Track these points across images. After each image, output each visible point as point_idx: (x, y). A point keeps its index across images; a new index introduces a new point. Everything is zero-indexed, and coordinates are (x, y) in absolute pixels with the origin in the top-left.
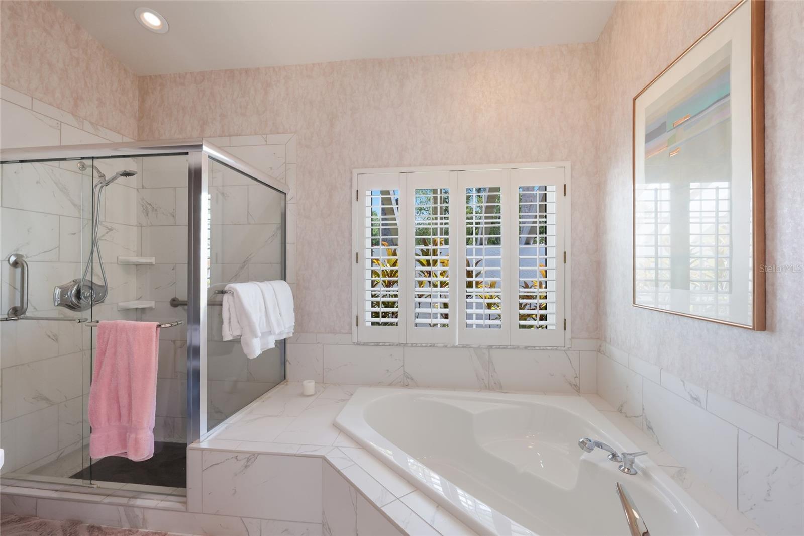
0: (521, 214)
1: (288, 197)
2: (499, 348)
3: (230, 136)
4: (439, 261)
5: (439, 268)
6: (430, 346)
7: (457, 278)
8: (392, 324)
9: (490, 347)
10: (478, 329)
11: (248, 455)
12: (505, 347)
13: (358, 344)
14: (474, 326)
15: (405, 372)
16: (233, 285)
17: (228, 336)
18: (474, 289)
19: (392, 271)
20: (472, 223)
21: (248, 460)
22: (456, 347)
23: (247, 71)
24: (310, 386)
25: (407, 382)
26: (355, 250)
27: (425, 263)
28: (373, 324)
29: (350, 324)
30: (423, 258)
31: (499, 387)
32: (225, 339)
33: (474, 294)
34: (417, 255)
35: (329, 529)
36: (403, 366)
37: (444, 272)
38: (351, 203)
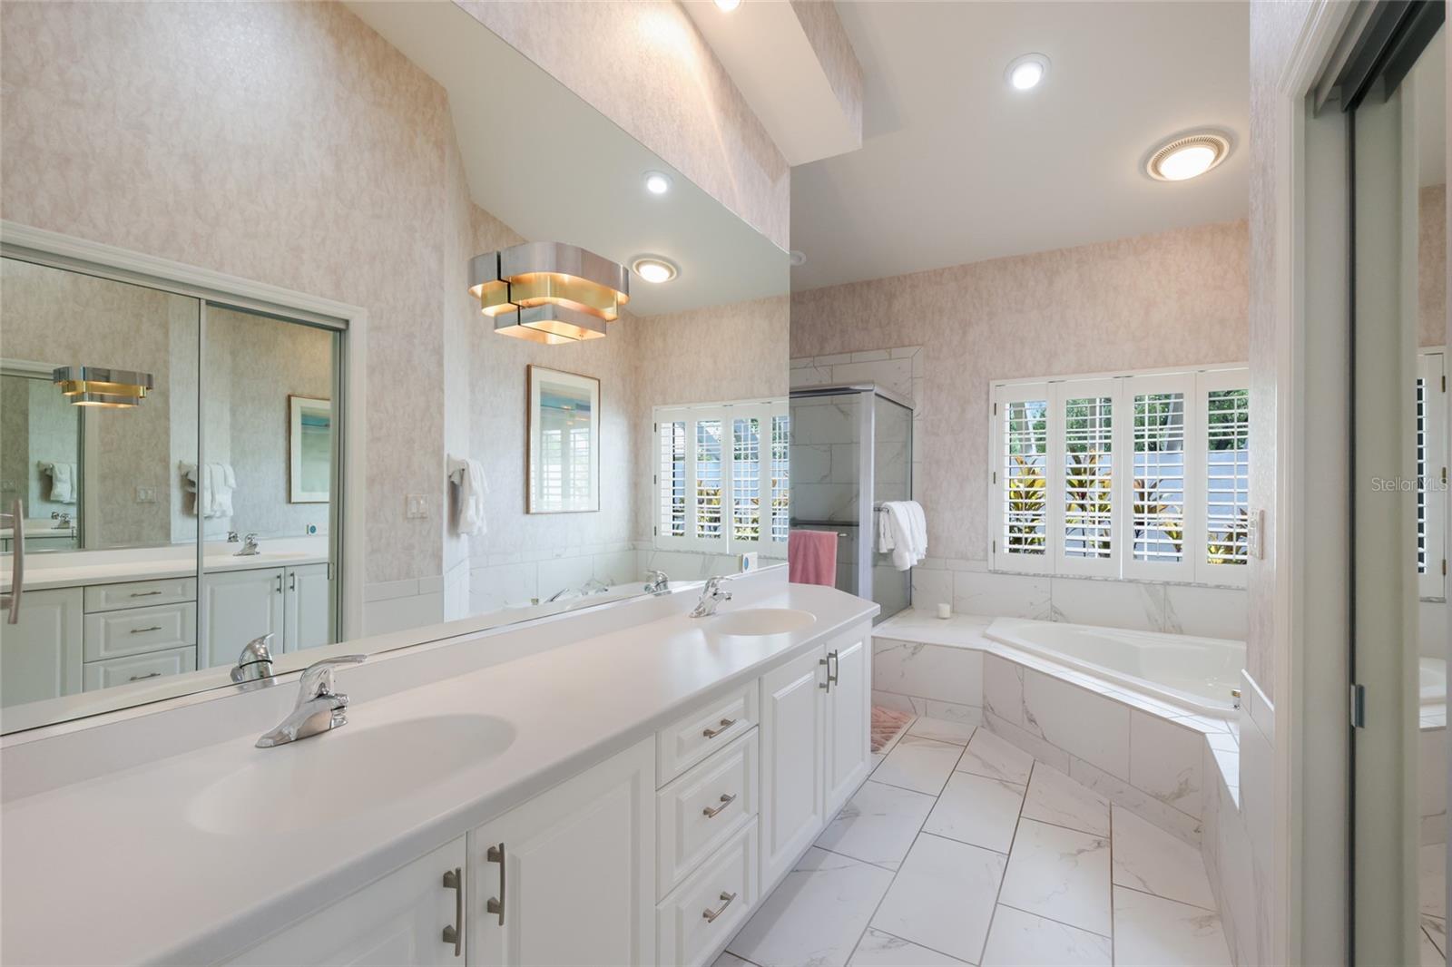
0: (1211, 425)
1: (915, 414)
2: (1179, 584)
3: (851, 352)
4: (1097, 482)
5: (1097, 489)
6: (1086, 579)
7: (1123, 501)
8: (1037, 552)
9: (1167, 584)
10: (1151, 562)
11: (915, 645)
12: (1188, 584)
13: (995, 572)
14: (1146, 558)
15: (1052, 606)
16: (888, 503)
17: (884, 550)
18: (1146, 515)
19: (1027, 493)
20: (1143, 436)
21: (915, 648)
22: (1120, 581)
23: (869, 283)
24: (946, 609)
25: (1056, 615)
26: (992, 469)
27: (1076, 483)
28: (1011, 550)
29: (986, 550)
30: (1075, 478)
31: (1179, 630)
32: (882, 551)
33: (1146, 521)
34: (1068, 474)
35: (992, 708)
36: (1051, 599)
37: (1104, 493)
38: (987, 417)
